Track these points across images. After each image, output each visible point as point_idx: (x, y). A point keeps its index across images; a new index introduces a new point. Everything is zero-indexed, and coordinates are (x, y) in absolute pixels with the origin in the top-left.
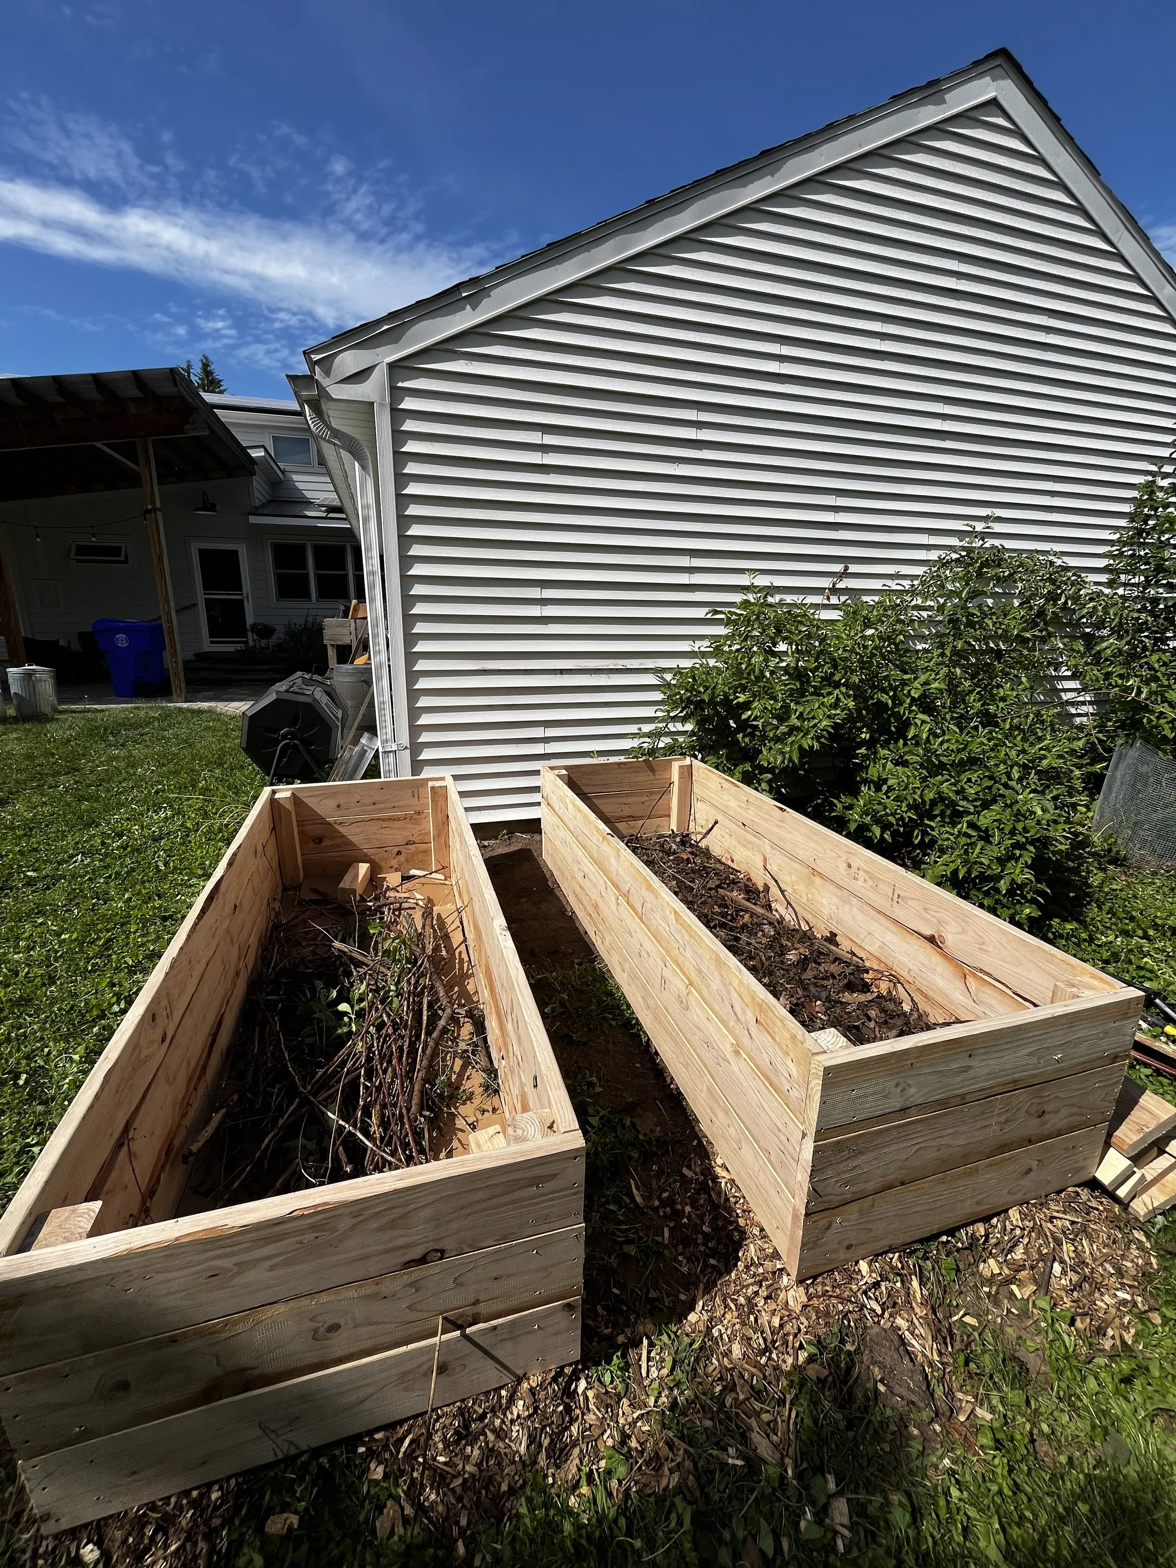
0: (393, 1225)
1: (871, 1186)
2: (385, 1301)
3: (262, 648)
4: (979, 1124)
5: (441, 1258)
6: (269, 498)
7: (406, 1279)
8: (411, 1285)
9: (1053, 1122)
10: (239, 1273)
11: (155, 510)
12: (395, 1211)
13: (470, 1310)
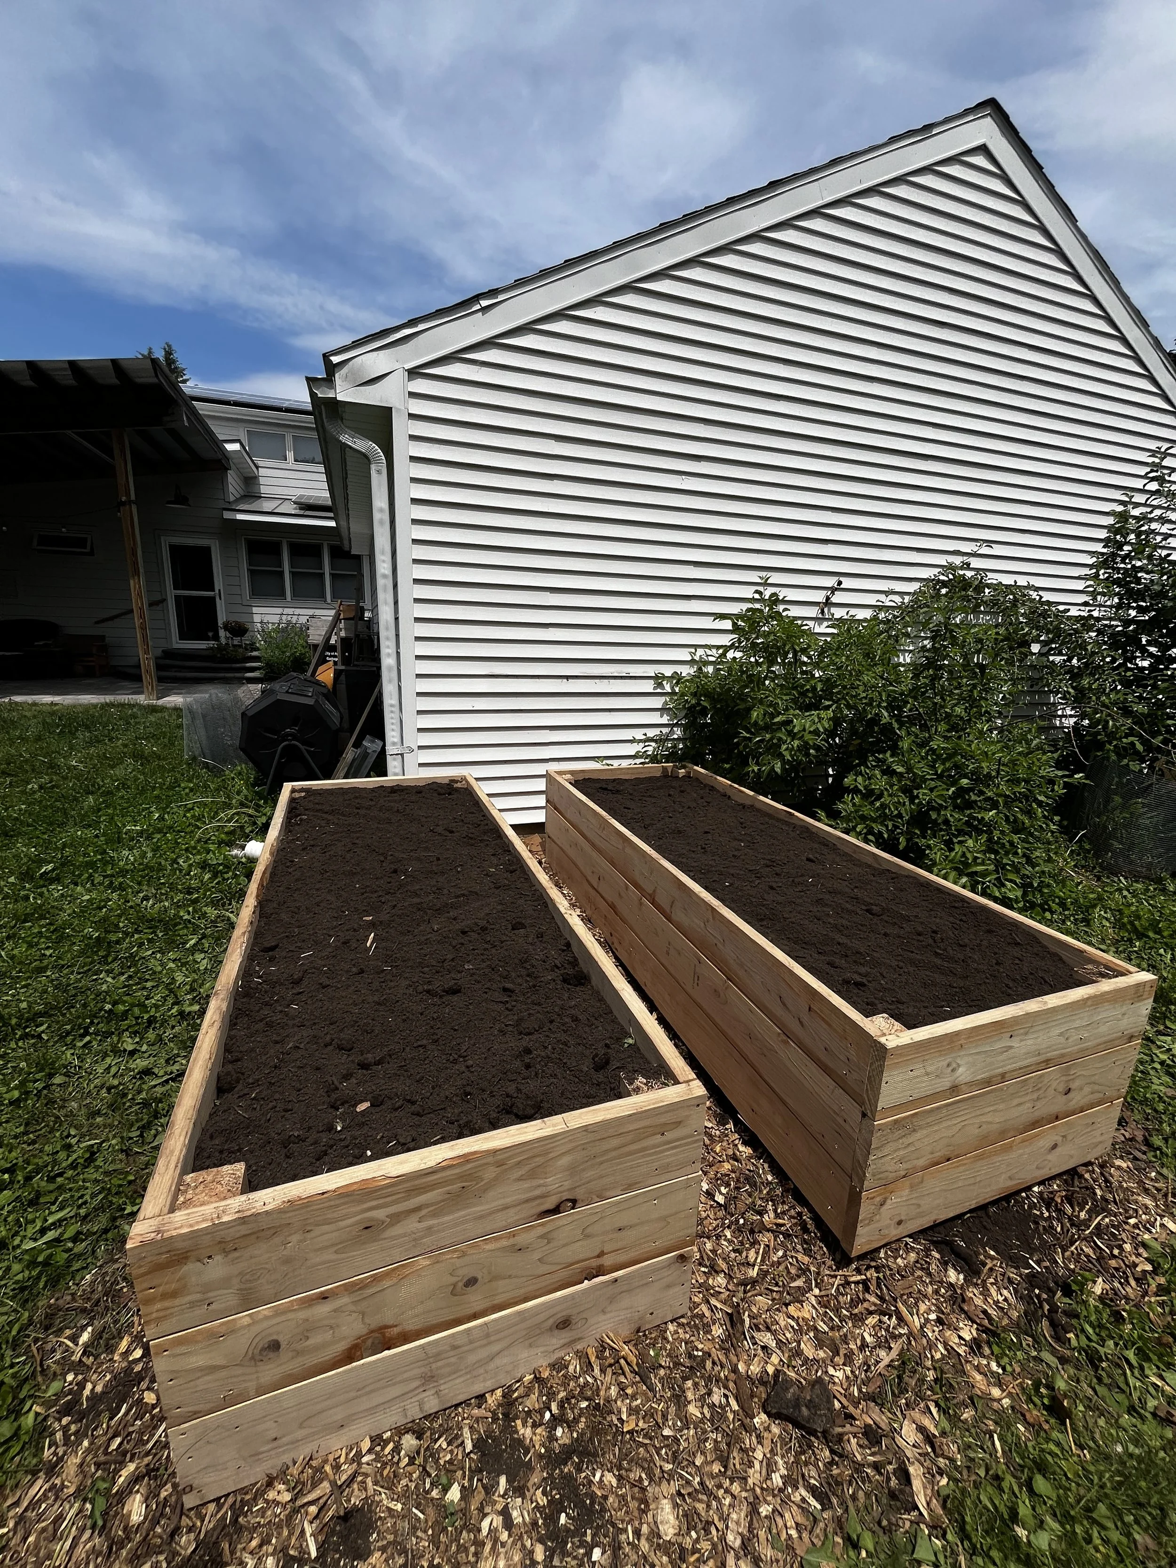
0: (532, 1174)
1: (921, 1162)
2: (519, 1254)
3: (234, 646)
4: (1016, 1102)
5: (573, 1208)
6: (242, 493)
7: (540, 1231)
8: (542, 1237)
9: (1077, 1099)
10: (391, 1225)
11: (130, 502)
12: (537, 1159)
13: (594, 1263)
